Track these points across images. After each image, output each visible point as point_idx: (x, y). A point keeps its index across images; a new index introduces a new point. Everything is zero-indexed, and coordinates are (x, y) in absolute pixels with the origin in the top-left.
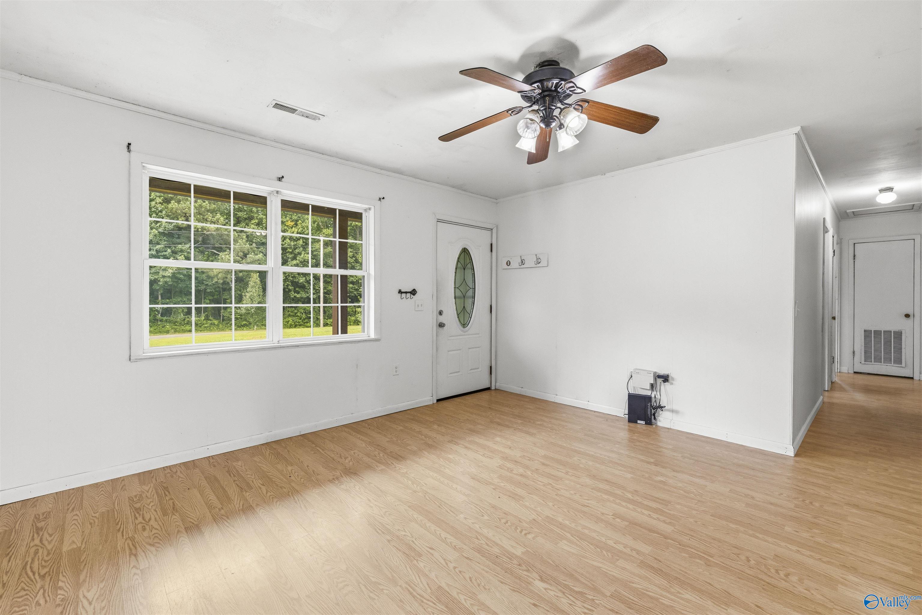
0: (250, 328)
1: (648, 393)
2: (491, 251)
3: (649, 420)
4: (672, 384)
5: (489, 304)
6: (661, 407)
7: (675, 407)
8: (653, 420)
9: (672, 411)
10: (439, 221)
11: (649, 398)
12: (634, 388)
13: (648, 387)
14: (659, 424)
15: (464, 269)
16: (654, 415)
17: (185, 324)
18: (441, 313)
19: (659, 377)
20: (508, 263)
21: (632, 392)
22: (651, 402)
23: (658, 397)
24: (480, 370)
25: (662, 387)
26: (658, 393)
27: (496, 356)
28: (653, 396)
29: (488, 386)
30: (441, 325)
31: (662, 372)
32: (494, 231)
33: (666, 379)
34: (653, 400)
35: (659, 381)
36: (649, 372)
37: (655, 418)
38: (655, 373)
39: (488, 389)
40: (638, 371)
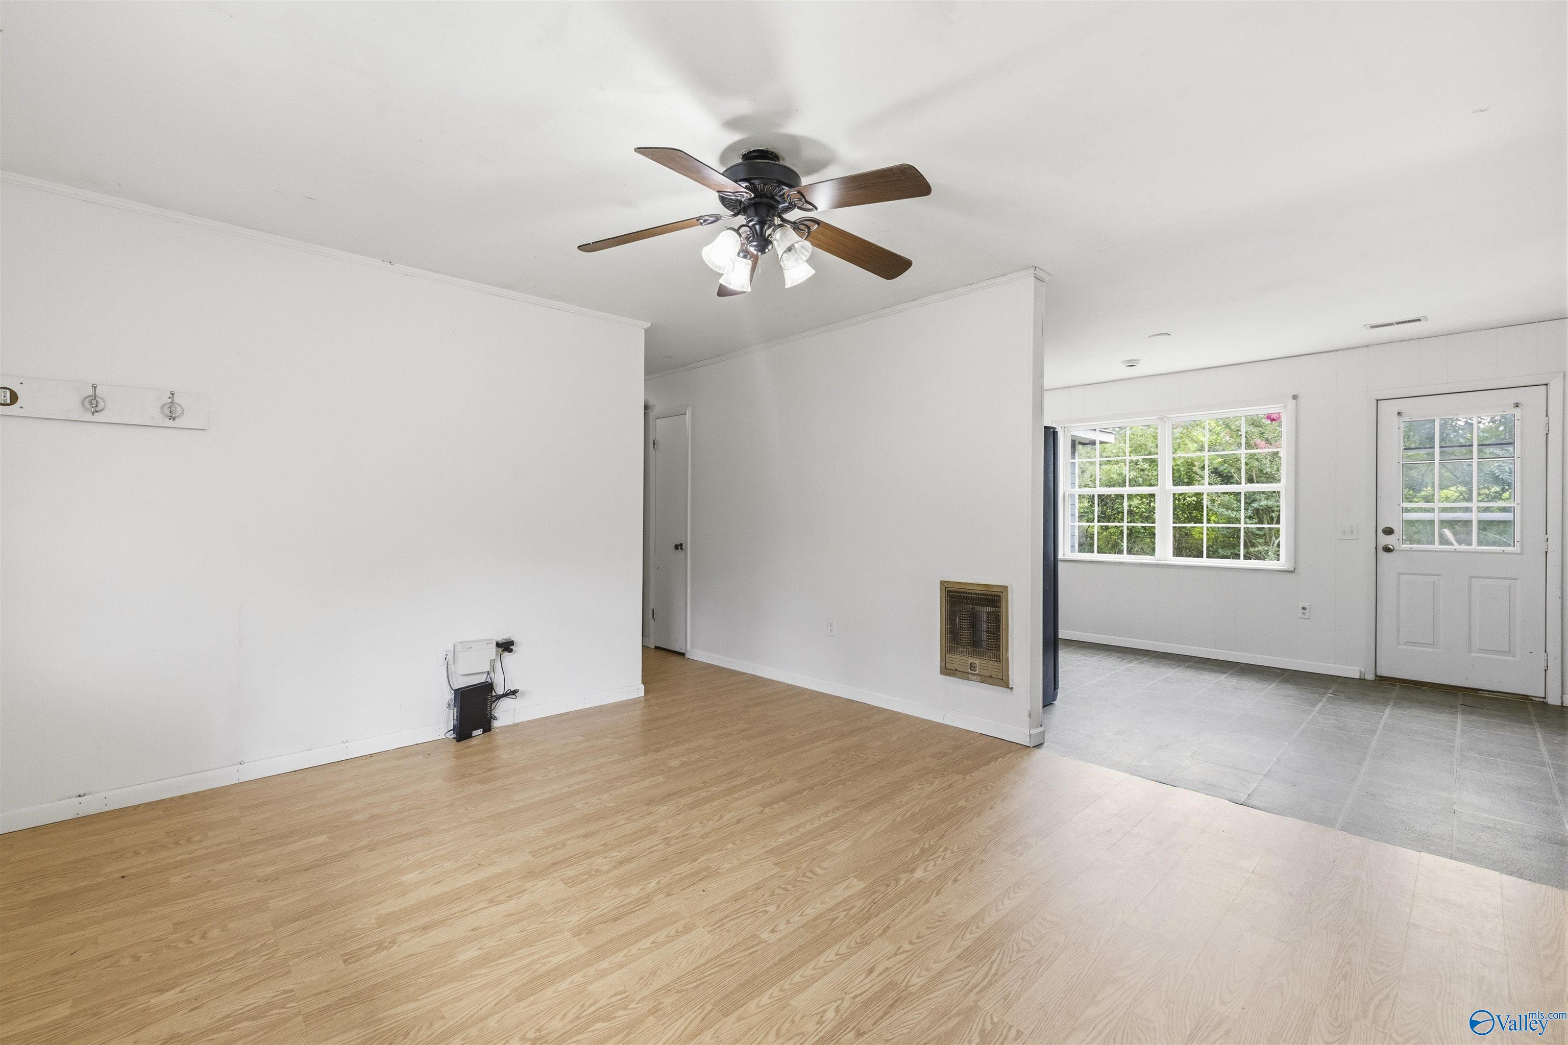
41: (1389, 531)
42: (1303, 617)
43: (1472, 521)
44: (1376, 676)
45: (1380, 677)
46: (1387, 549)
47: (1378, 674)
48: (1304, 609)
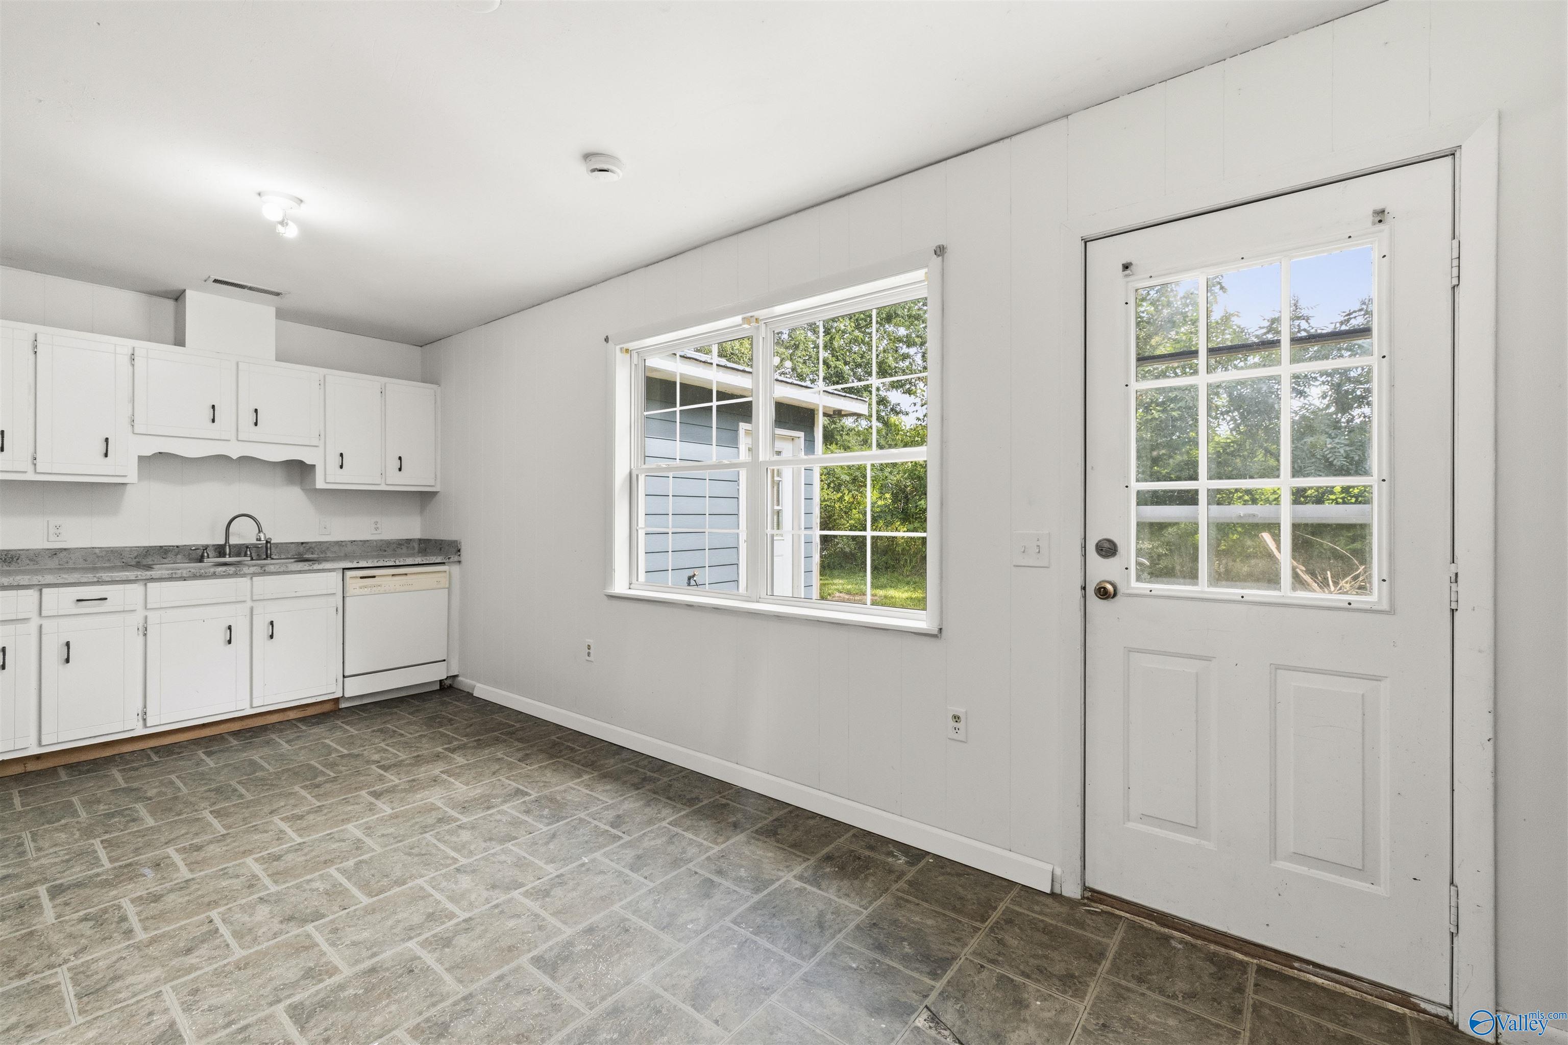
41: (1108, 549)
42: (956, 736)
43: (1279, 525)
44: (1085, 888)
45: (1092, 890)
46: (1103, 593)
47: (1090, 884)
48: (956, 718)
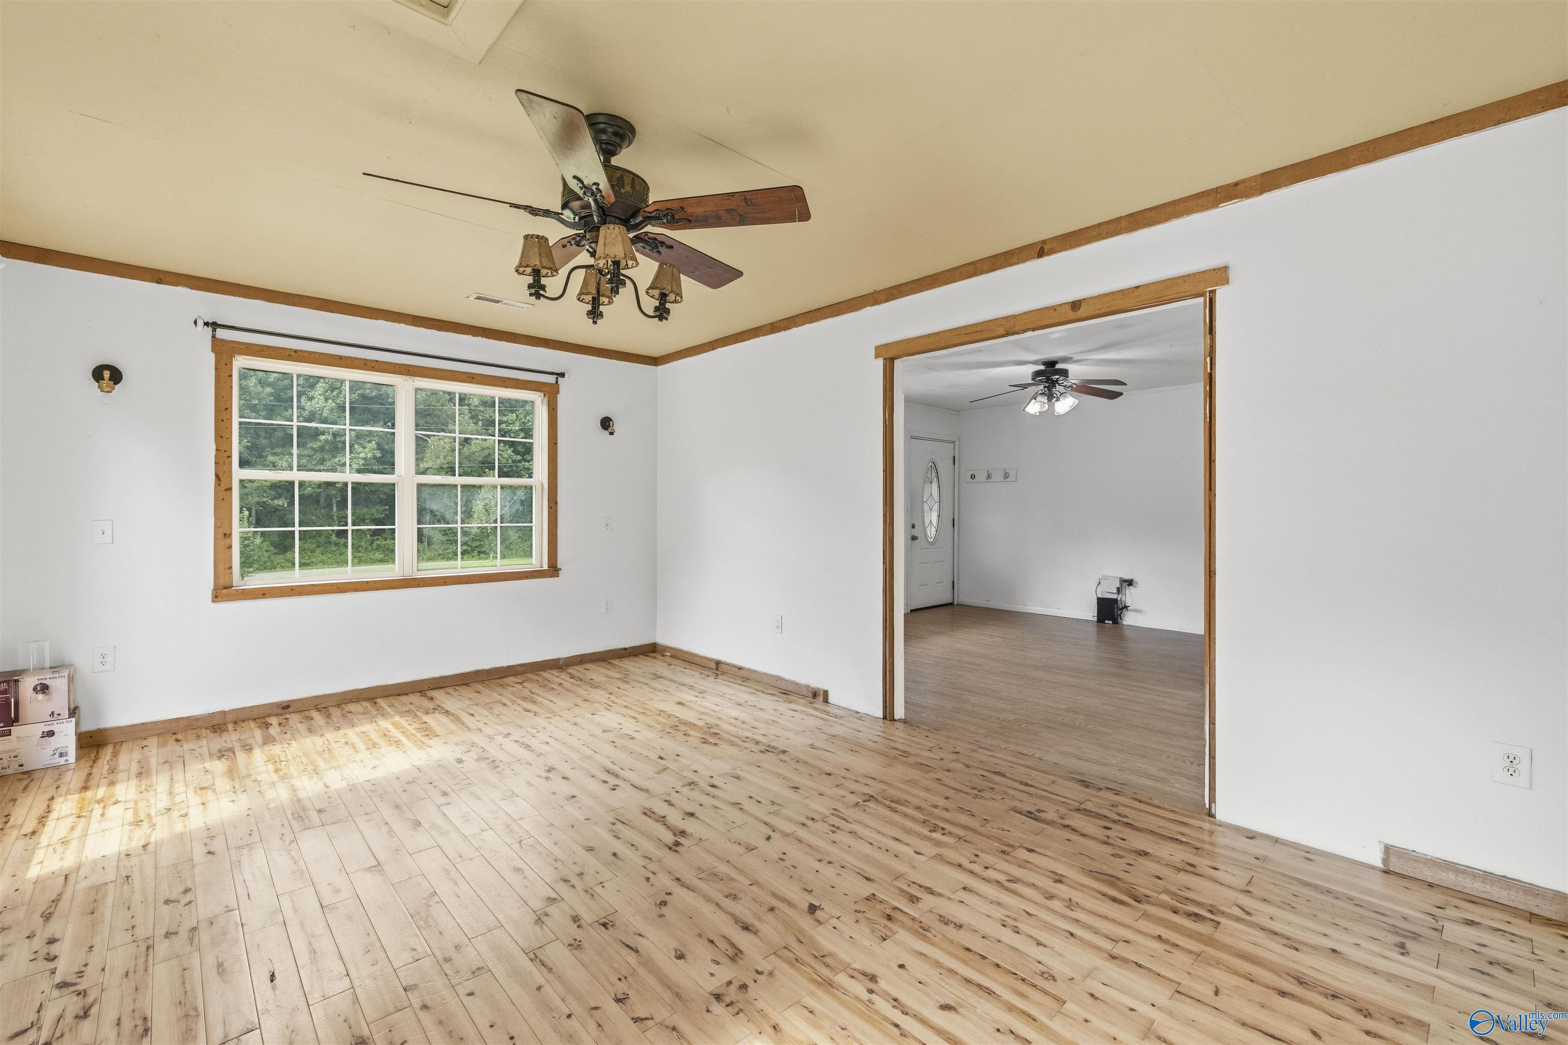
0: (473, 557)
1: (1115, 596)
2: (954, 464)
3: (1116, 620)
4: (1136, 587)
5: (952, 518)
6: (1126, 607)
7: (1138, 607)
8: (1119, 620)
9: (1136, 611)
10: (913, 438)
11: (1116, 601)
12: (1102, 592)
13: (1115, 591)
14: (1125, 623)
15: (931, 483)
16: (1120, 615)
17: (373, 550)
18: (913, 527)
19: (1125, 581)
20: (973, 477)
21: (1100, 596)
22: (1117, 604)
23: (1123, 599)
24: (944, 584)
25: (1127, 591)
26: (1124, 596)
27: (958, 570)
28: (1119, 599)
29: (951, 601)
30: (914, 538)
31: (1127, 577)
32: (957, 443)
33: (1130, 583)
34: (1119, 602)
35: (1125, 584)
36: (1115, 578)
37: (1121, 619)
38: (1121, 578)
39: (951, 604)
40: (1105, 578)
